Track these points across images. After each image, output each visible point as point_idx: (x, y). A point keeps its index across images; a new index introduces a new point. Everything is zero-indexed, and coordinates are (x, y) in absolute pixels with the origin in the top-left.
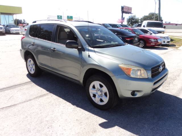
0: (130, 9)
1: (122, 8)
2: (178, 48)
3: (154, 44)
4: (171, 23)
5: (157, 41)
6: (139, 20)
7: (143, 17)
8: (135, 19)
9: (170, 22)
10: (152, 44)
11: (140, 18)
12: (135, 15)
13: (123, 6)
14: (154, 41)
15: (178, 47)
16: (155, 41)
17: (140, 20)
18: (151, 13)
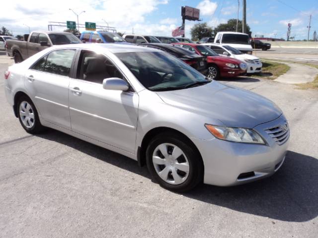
0: (197, 12)
1: (184, 10)
2: (275, 80)
3: (234, 73)
4: (265, 37)
5: (239, 68)
6: (212, 31)
7: (218, 27)
8: (205, 30)
9: (263, 36)
10: (231, 73)
11: (213, 29)
12: (206, 23)
13: (184, 7)
14: (234, 66)
15: (275, 78)
16: (235, 68)
17: (214, 31)
18: (231, 20)
